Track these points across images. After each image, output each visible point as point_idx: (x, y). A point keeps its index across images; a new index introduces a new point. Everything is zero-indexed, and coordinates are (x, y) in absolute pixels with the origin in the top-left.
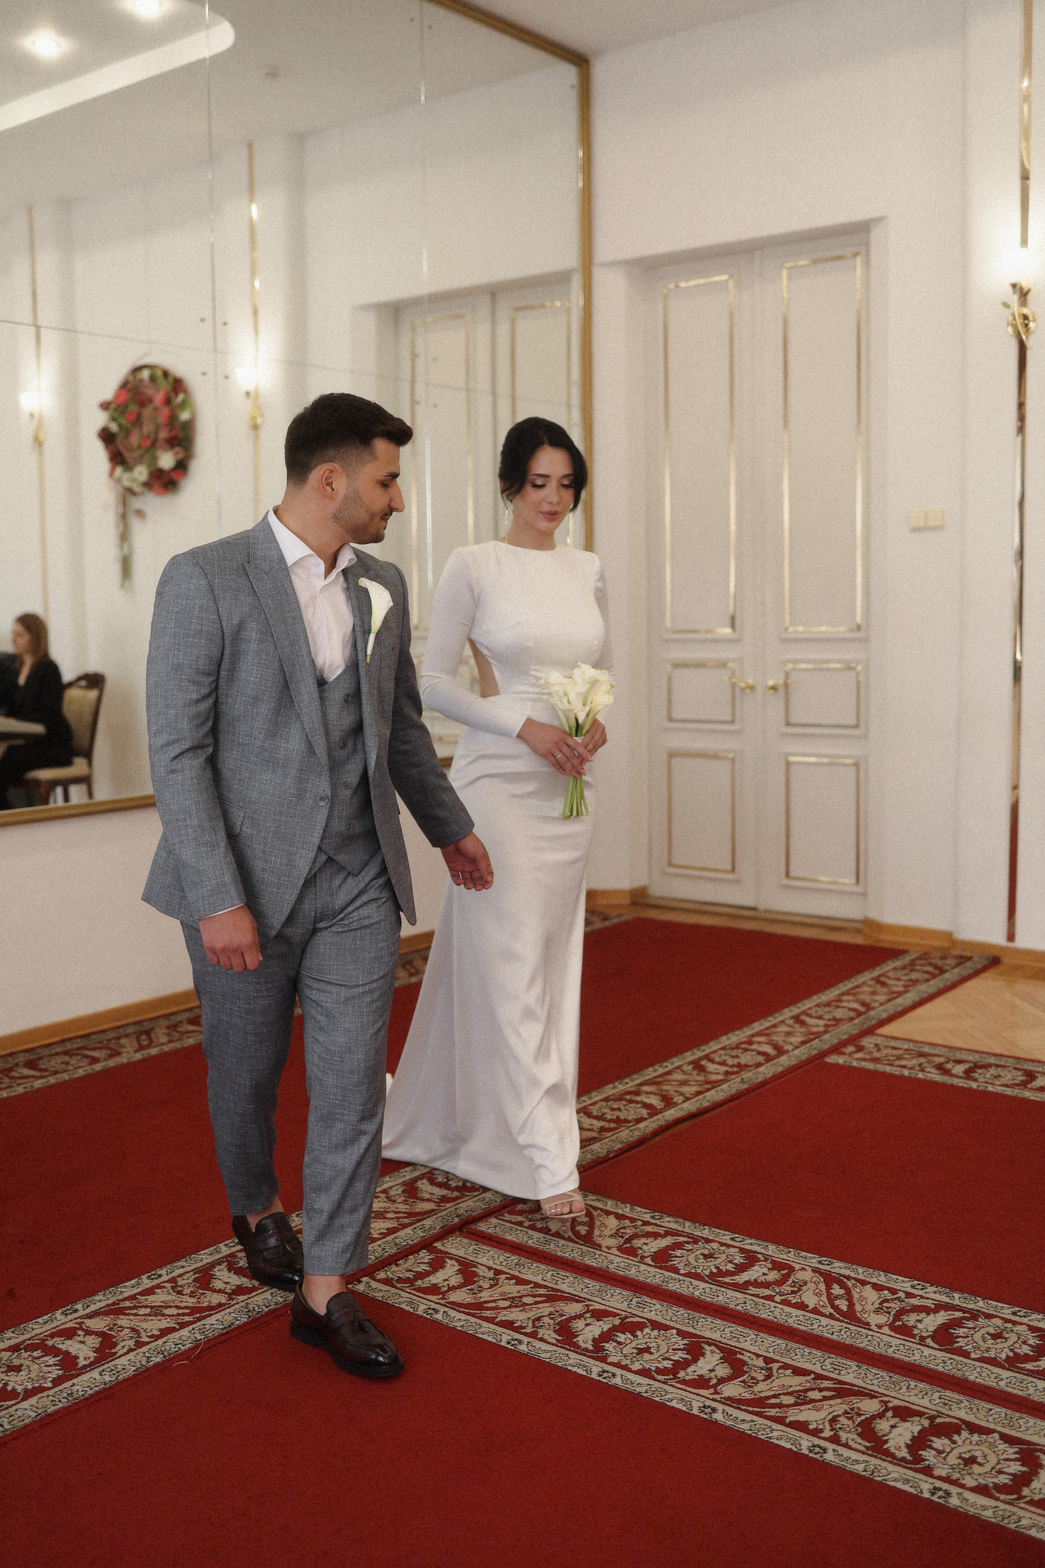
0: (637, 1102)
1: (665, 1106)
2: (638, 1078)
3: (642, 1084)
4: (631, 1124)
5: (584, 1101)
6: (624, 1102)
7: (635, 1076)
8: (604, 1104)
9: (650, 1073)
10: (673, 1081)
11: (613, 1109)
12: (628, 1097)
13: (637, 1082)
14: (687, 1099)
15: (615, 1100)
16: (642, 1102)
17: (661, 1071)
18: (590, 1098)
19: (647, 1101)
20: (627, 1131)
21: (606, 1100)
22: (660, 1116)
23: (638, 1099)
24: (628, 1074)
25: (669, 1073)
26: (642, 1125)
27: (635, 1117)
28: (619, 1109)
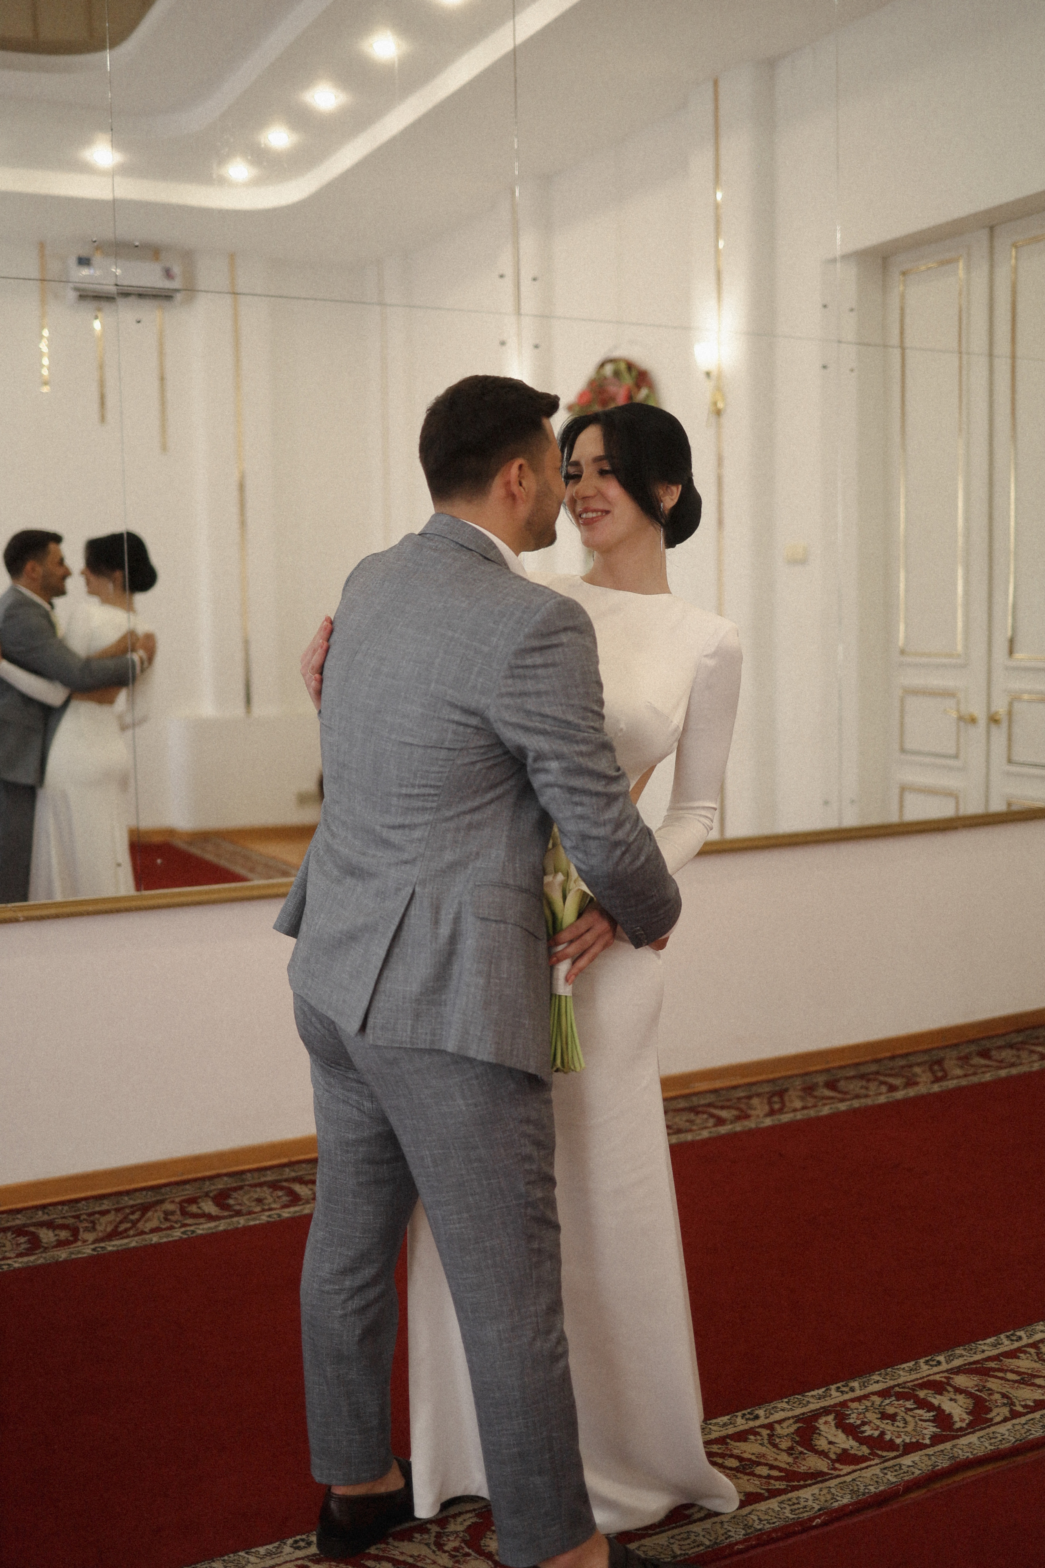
0: (930, 1407)
1: (970, 1425)
2: (962, 1356)
3: (958, 1371)
4: (895, 1454)
5: (852, 1390)
6: (909, 1404)
7: (959, 1351)
8: (877, 1400)
9: (986, 1348)
10: (1012, 1371)
11: (884, 1416)
12: (922, 1394)
13: (957, 1363)
14: (1015, 1415)
15: (899, 1396)
16: (939, 1409)
17: (1007, 1345)
18: (863, 1386)
19: (948, 1407)
20: (876, 1470)
21: (884, 1394)
22: (948, 1445)
23: (936, 1400)
24: (948, 1344)
25: (1013, 1354)
26: (907, 1461)
27: (908, 1441)
28: (893, 1417)
